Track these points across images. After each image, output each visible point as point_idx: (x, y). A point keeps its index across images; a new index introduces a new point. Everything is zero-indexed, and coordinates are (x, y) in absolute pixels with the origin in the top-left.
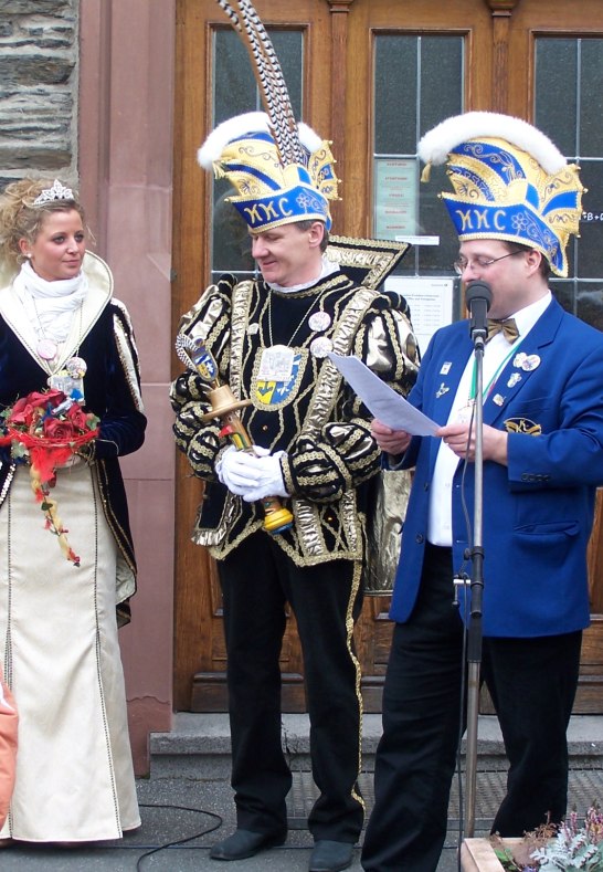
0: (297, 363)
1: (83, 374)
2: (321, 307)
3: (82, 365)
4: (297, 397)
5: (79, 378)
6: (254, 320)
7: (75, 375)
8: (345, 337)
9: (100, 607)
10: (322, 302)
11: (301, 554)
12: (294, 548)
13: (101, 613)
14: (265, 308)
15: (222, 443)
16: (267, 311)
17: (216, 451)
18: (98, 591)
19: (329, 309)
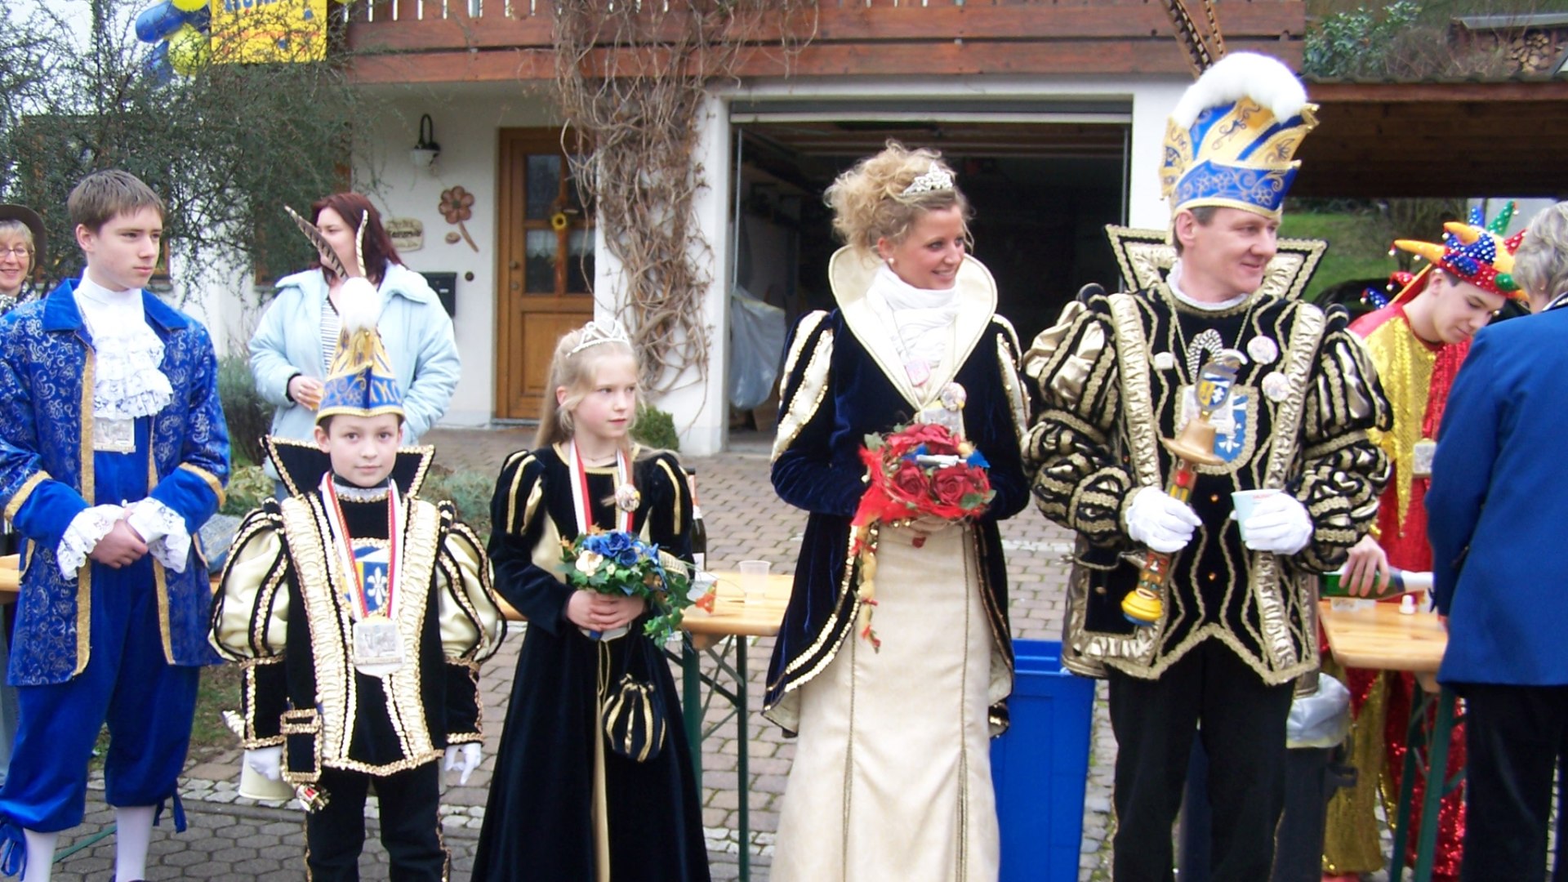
0: (1242, 407)
1: (962, 404)
2: (1257, 329)
3: (959, 393)
4: (1255, 454)
5: (957, 410)
6: (1159, 347)
7: (952, 406)
8: (1302, 372)
9: (968, 718)
10: (1255, 322)
11: (1270, 667)
12: (1261, 660)
13: (970, 725)
14: (1172, 331)
15: (1125, 488)
16: (1176, 334)
17: (1121, 496)
18: (966, 697)
19: (1269, 332)
